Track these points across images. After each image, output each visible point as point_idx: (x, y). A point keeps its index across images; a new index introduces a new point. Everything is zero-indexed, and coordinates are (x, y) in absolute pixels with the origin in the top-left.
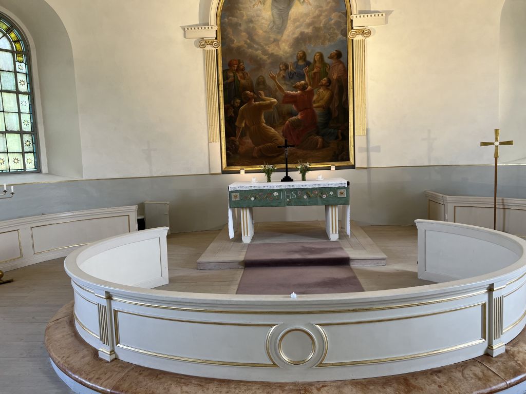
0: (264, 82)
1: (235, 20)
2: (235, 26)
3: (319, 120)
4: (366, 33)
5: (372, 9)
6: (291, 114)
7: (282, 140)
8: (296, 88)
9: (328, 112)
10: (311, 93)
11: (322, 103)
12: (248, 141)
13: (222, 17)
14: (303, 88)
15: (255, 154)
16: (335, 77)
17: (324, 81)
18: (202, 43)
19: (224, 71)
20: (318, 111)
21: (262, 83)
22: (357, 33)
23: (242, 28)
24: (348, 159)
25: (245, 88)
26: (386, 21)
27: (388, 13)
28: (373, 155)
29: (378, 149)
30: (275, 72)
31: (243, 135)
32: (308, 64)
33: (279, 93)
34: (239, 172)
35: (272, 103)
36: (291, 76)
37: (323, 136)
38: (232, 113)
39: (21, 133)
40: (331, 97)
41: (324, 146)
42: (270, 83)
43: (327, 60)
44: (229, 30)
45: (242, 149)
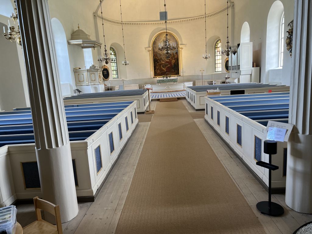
0: (162, 59)
1: (155, 46)
2: (155, 47)
3: (173, 66)
4: (182, 48)
5: (183, 43)
6: (167, 65)
7: (166, 71)
8: (168, 60)
9: (175, 64)
10: (171, 61)
11: (174, 63)
12: (159, 71)
13: (153, 45)
14: (170, 60)
15: (160, 74)
16: (176, 57)
17: (174, 58)
18: (149, 51)
19: (153, 56)
20: (173, 64)
21: (161, 59)
22: (180, 48)
23: (157, 47)
24: (179, 74)
25: (158, 60)
26: (186, 46)
27: (186, 44)
28: (184, 73)
29: (185, 72)
31: (157, 70)
33: (165, 61)
34: (157, 78)
35: (163, 63)
36: (167, 57)
37: (174, 69)
38: (155, 65)
39: (115, 70)
40: (175, 61)
41: (174, 71)
42: (163, 59)
43: (174, 54)
44: (154, 48)
45: (157, 73)
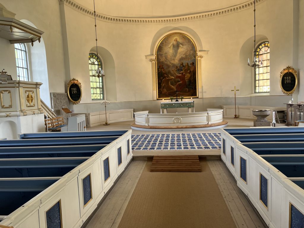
0: (170, 72)
1: (161, 53)
2: (161, 55)
4: (201, 57)
5: (203, 50)
6: (178, 82)
7: (175, 89)
8: (180, 74)
9: (190, 80)
10: (185, 75)
11: (188, 78)
12: (165, 90)
13: (157, 52)
14: (182, 74)
15: (167, 94)
16: (192, 70)
17: (189, 71)
18: (151, 60)
19: (158, 69)
20: (187, 81)
21: (169, 72)
22: (199, 57)
23: (163, 55)
24: (196, 95)
25: (164, 74)
26: (208, 52)
28: (204, 94)
29: (205, 92)
30: (173, 69)
31: (163, 88)
32: (184, 66)
33: (175, 75)
34: (162, 100)
35: (172, 78)
36: (179, 70)
37: (188, 88)
38: (160, 81)
39: (100, 88)
40: (191, 76)
41: (189, 91)
43: (189, 65)
44: (159, 56)
45: (163, 93)
